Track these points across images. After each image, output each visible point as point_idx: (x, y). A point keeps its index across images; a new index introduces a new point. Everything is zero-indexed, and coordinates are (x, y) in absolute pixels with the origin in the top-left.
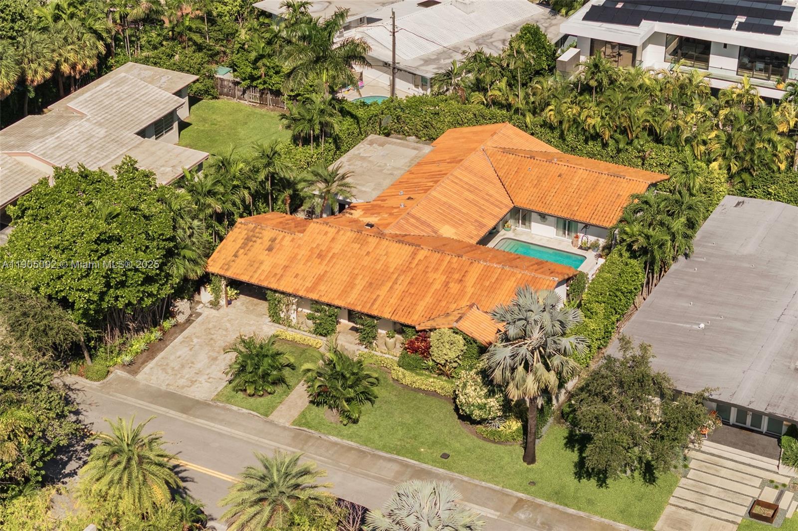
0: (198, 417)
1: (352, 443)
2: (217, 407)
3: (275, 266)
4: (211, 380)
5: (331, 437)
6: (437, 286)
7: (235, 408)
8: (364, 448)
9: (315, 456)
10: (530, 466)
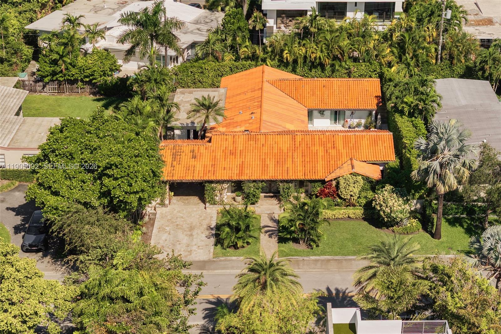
0: (214, 269)
1: (328, 257)
2: (220, 261)
3: (205, 166)
4: (200, 247)
5: (311, 257)
6: (321, 153)
7: (234, 258)
8: (337, 258)
9: (311, 270)
10: (440, 240)
